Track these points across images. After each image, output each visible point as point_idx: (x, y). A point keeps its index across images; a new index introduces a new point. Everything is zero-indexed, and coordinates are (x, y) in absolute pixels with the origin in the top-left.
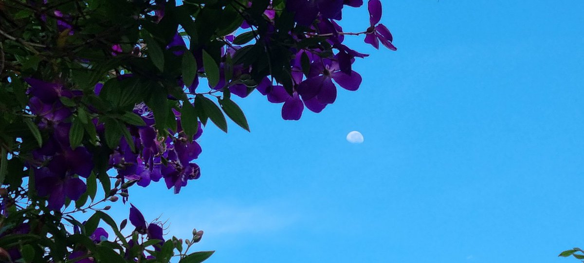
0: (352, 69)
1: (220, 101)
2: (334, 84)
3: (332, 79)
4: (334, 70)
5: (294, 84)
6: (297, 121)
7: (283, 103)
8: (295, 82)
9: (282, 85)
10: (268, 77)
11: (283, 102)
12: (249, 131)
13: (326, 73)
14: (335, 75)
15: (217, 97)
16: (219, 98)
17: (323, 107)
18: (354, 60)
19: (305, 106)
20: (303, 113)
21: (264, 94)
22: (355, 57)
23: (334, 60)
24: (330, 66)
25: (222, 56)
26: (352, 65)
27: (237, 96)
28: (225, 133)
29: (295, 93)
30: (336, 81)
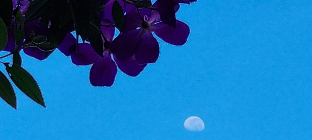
0: (176, 19)
1: (8, 69)
2: (155, 39)
3: (153, 33)
4: (155, 22)
5: (104, 41)
6: (109, 87)
7: (92, 65)
8: (105, 39)
9: (89, 43)
10: (72, 33)
11: (91, 63)
12: (45, 107)
13: (145, 25)
14: (155, 28)
15: (5, 64)
16: (7, 64)
17: (141, 69)
18: (179, 6)
19: (118, 68)
20: (116, 77)
21: (67, 55)
22: (180, 4)
23: (154, 9)
24: (150, 16)
25: (13, 9)
26: (176, 14)
27: (34, 58)
28: (14, 109)
29: (105, 53)
30: (157, 34)
